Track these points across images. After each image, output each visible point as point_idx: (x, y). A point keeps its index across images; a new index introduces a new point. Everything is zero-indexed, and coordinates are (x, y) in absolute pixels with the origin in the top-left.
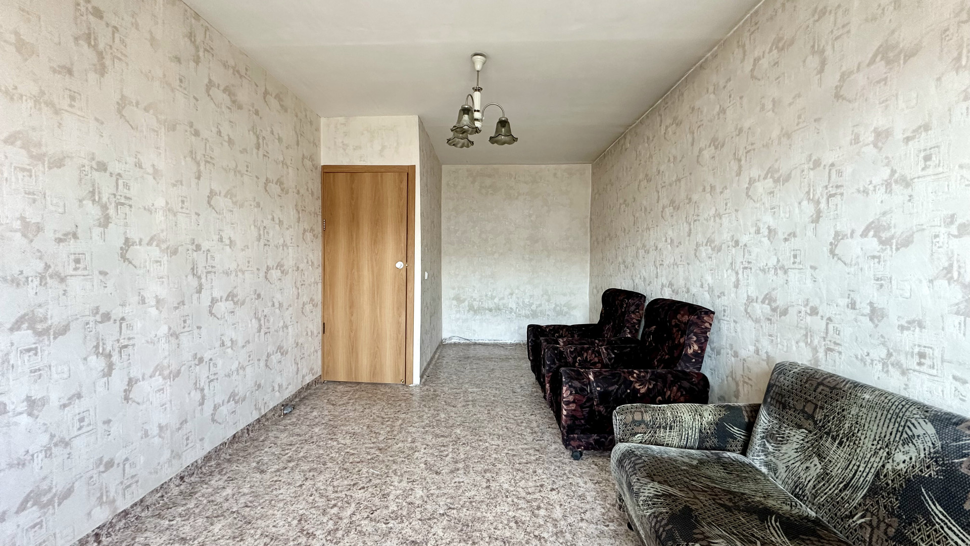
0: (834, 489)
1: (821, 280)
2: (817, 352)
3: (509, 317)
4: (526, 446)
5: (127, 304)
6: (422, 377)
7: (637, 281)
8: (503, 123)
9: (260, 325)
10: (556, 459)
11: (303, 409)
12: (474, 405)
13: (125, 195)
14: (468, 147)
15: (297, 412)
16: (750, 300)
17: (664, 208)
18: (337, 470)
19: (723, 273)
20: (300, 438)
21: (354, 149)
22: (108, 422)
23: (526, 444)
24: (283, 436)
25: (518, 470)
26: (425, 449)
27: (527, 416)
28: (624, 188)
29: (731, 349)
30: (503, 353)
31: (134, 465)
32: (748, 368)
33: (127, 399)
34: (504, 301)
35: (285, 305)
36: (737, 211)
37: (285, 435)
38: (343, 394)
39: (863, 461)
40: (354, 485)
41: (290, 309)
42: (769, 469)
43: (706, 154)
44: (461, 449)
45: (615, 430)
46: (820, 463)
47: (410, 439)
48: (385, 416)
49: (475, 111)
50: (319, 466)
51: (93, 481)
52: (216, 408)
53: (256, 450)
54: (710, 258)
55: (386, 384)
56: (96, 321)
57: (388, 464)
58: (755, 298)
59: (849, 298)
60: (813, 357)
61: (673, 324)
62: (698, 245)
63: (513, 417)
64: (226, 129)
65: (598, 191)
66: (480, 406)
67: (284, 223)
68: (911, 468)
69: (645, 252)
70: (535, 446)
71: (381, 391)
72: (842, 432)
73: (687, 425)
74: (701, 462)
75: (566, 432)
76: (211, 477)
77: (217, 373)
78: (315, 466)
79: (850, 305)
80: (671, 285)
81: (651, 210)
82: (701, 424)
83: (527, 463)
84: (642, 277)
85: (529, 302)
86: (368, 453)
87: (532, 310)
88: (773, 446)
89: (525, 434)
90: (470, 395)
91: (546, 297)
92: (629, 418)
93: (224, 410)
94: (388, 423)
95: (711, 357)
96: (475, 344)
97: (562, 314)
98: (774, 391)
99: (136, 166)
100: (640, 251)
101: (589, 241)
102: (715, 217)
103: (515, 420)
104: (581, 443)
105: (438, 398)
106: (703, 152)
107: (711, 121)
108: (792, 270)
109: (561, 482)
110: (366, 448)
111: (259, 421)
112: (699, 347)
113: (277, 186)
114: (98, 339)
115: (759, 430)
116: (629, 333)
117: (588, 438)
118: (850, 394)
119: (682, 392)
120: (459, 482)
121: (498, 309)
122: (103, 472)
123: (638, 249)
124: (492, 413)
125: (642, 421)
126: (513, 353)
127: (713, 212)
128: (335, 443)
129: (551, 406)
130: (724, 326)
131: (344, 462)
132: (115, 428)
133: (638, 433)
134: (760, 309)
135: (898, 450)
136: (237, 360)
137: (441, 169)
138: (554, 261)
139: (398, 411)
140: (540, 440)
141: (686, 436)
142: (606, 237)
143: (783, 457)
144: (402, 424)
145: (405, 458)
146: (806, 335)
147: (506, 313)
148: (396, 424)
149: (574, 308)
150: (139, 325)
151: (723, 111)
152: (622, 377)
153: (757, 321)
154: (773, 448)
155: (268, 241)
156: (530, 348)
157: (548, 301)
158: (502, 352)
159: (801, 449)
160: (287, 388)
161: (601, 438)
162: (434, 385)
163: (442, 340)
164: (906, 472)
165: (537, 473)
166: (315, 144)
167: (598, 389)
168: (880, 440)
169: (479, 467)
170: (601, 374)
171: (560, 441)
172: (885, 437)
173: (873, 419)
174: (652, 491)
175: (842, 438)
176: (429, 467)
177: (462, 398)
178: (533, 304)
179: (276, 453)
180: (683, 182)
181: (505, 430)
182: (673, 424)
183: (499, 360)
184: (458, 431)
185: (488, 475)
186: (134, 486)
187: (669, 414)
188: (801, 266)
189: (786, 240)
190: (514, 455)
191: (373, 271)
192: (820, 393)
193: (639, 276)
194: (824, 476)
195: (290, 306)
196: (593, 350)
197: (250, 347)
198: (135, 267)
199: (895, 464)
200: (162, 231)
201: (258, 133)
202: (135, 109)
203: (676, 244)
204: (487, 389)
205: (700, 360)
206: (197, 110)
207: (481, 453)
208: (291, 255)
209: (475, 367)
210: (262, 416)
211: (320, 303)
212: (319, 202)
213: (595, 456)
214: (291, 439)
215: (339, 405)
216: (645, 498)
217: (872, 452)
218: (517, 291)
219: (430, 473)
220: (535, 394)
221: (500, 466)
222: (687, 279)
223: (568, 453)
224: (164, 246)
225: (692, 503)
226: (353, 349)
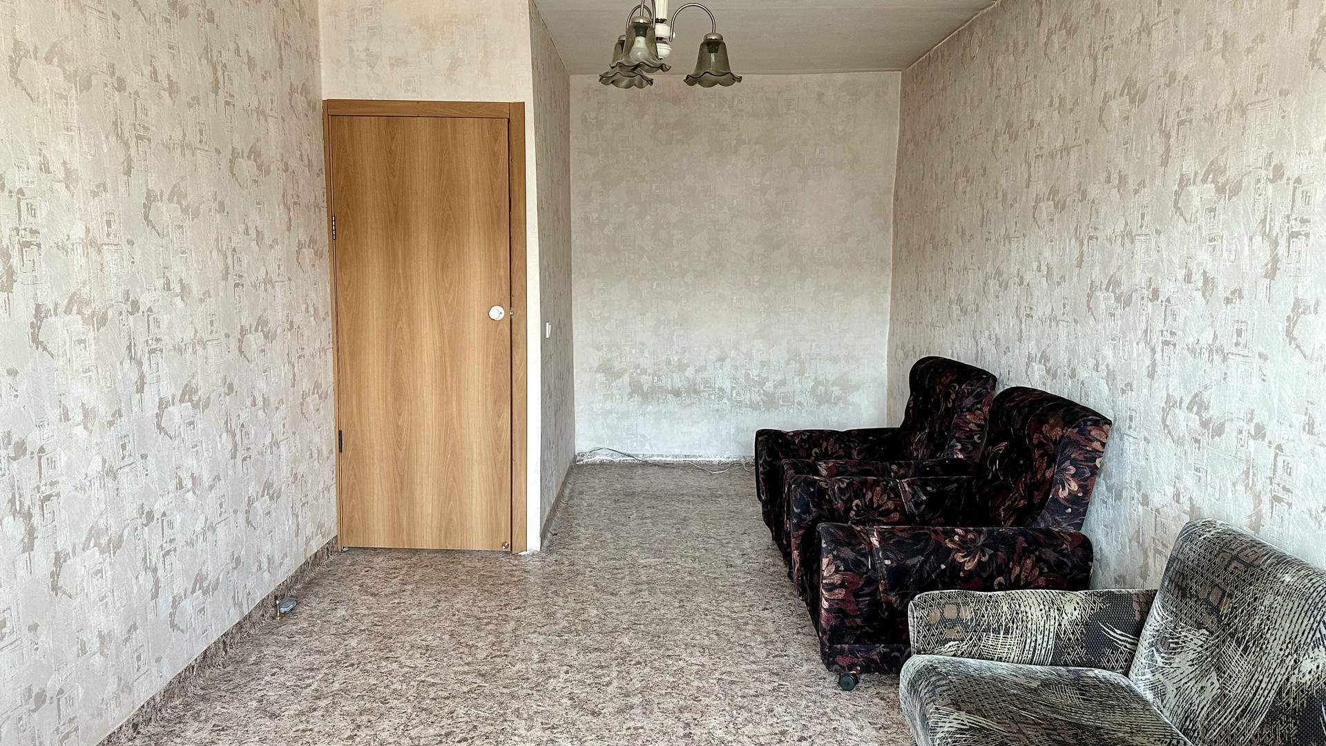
0: (1230, 716)
1: (1272, 380)
2: (1260, 501)
3: (716, 407)
4: (754, 667)
5: (46, 423)
6: (543, 536)
7: (983, 343)
8: (713, 46)
9: (235, 445)
10: (811, 690)
11: (314, 605)
12: (652, 592)
13: (30, 226)
14: (641, 86)
15: (305, 611)
16: (1171, 403)
17: (1038, 200)
18: (409, 711)
19: (1132, 347)
20: (325, 658)
21: (392, 65)
22: (33, 628)
23: (754, 663)
24: (291, 654)
25: (741, 708)
26: (567, 672)
27: (755, 611)
28: (966, 142)
29: (1139, 490)
30: (704, 484)
31: (70, 701)
32: (1163, 525)
33: (55, 588)
34: (705, 375)
35: (273, 402)
36: (1158, 232)
37: (296, 653)
38: (388, 575)
39: (1267, 674)
40: (447, 735)
41: (282, 407)
42: (1156, 695)
43: (1117, 107)
44: (634, 672)
45: (911, 634)
46: (1218, 680)
47: (536, 656)
48: (482, 615)
49: (658, 21)
50: (375, 705)
51: (22, 725)
52: (176, 602)
53: (248, 679)
54: (1113, 315)
55: (471, 552)
56: (9, 457)
57: (502, 700)
58: (1179, 399)
59: (1306, 414)
60: (1254, 510)
61: (1035, 441)
62: (1093, 287)
63: (729, 613)
64: (164, 62)
65: (914, 136)
66: (664, 593)
67: (266, 236)
68: (1316, 680)
69: (1000, 286)
70: (771, 667)
71: (464, 566)
72: (1249, 632)
73: (1034, 627)
74: (1046, 684)
75: (829, 640)
76: (181, 725)
77: (174, 539)
78: (368, 705)
79: (1307, 426)
80: (1044, 358)
81: (1015, 200)
82: (1060, 625)
83: (757, 696)
84: (993, 336)
85: (759, 375)
86: (462, 683)
87: (766, 394)
88: (1163, 657)
89: (753, 644)
90: (642, 571)
91: (794, 365)
92: (936, 615)
93: (187, 604)
94: (489, 627)
95: (1106, 503)
96: (645, 464)
97: (829, 401)
98: (1174, 569)
99: (41, 169)
100: (991, 282)
101: (891, 244)
102: (1123, 237)
103: (733, 619)
104: (856, 660)
105: (580, 578)
106: (1110, 103)
107: (1126, 43)
108: (1234, 357)
109: (819, 726)
110: (455, 673)
111: (239, 626)
112: (1080, 486)
113: (251, 162)
114: (13, 488)
115: (1149, 633)
116: (960, 450)
117: (868, 651)
118: (1269, 574)
119: (1041, 569)
120: (636, 729)
121: (693, 390)
122: (34, 711)
123: (987, 277)
124: (688, 605)
125: (958, 620)
126: (726, 483)
127: (1120, 227)
128: (395, 666)
129: (802, 593)
130: (1129, 447)
131: (419, 697)
132: (45, 639)
133: (950, 640)
134: (1185, 421)
135: (1307, 656)
136: (202, 513)
137: (568, 85)
138: (814, 289)
139: (505, 605)
140: (782, 656)
141: (1033, 644)
142: (925, 242)
143: (1174, 675)
144: (516, 629)
145: (531, 689)
146: (1247, 473)
147: (710, 399)
148: (504, 630)
149: (856, 388)
150: (64, 459)
151: (1146, 29)
152: (932, 541)
153: (1179, 442)
154: (1163, 660)
155: (241, 276)
156: (761, 476)
157: (801, 373)
158: (705, 482)
159: (1198, 661)
160: (281, 564)
161: (892, 651)
162: (569, 552)
163: (575, 457)
164: (1310, 686)
165: (775, 712)
166: (309, 56)
167: (887, 562)
168: (1290, 642)
169: (670, 703)
170: (893, 535)
171: (818, 657)
172: (1296, 638)
173: (1287, 612)
174: (955, 724)
175: (1248, 642)
176: (578, 704)
177: (628, 578)
178: (767, 379)
179: (288, 684)
180: (1073, 156)
181: (715, 637)
182: (1011, 625)
183: (697, 500)
184: (626, 641)
185: (687, 716)
186: (73, 735)
187: (1005, 609)
188: (1246, 352)
189: (1228, 301)
190: (733, 682)
191: (441, 326)
192: (1232, 573)
193: (987, 333)
194: (1221, 699)
195: (281, 402)
196: (886, 486)
197: (222, 487)
198: (52, 357)
199: (1301, 675)
200: (84, 284)
201: (215, 58)
202: (33, 62)
203: (1056, 278)
204: (675, 560)
205: (1081, 510)
206: (119, 38)
207: (672, 680)
208: (279, 300)
209: (648, 515)
210: (245, 619)
211: (330, 391)
212: (321, 182)
213: (883, 684)
214: (309, 659)
215: (386, 596)
216: (943, 735)
217: (1279, 661)
218: (733, 353)
219: (581, 713)
220: (772, 569)
221: (707, 701)
222: (1072, 351)
223: (832, 679)
224: (87, 312)
225: (1012, 739)
226: (402, 483)
